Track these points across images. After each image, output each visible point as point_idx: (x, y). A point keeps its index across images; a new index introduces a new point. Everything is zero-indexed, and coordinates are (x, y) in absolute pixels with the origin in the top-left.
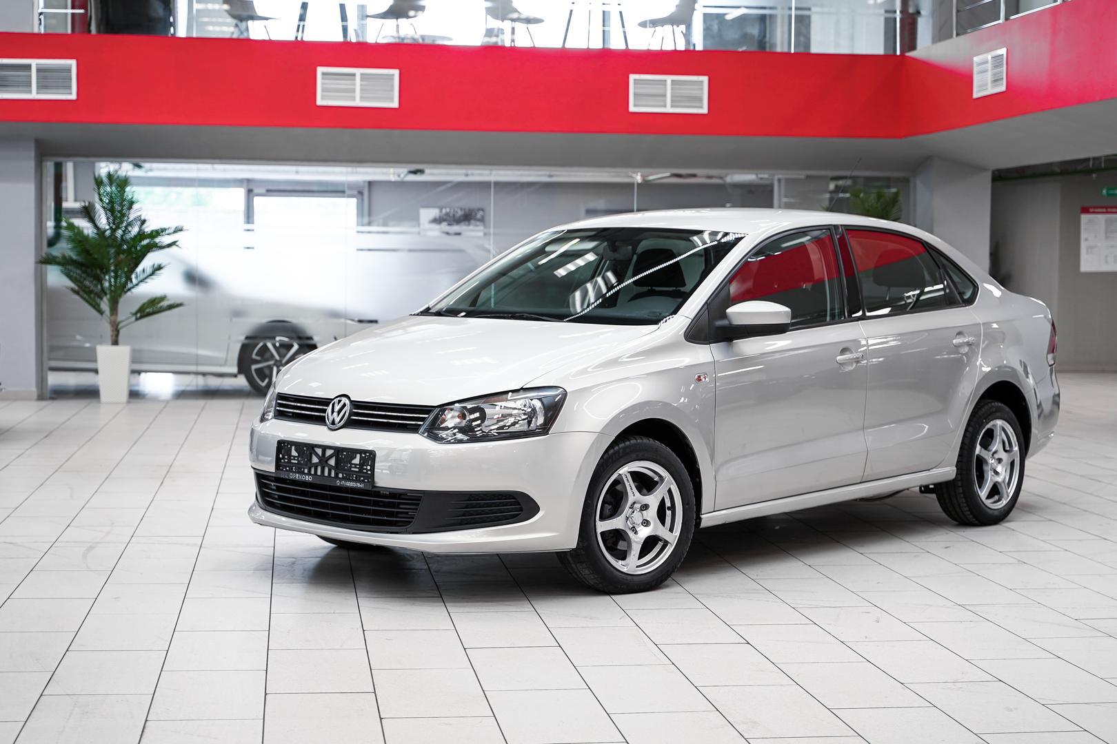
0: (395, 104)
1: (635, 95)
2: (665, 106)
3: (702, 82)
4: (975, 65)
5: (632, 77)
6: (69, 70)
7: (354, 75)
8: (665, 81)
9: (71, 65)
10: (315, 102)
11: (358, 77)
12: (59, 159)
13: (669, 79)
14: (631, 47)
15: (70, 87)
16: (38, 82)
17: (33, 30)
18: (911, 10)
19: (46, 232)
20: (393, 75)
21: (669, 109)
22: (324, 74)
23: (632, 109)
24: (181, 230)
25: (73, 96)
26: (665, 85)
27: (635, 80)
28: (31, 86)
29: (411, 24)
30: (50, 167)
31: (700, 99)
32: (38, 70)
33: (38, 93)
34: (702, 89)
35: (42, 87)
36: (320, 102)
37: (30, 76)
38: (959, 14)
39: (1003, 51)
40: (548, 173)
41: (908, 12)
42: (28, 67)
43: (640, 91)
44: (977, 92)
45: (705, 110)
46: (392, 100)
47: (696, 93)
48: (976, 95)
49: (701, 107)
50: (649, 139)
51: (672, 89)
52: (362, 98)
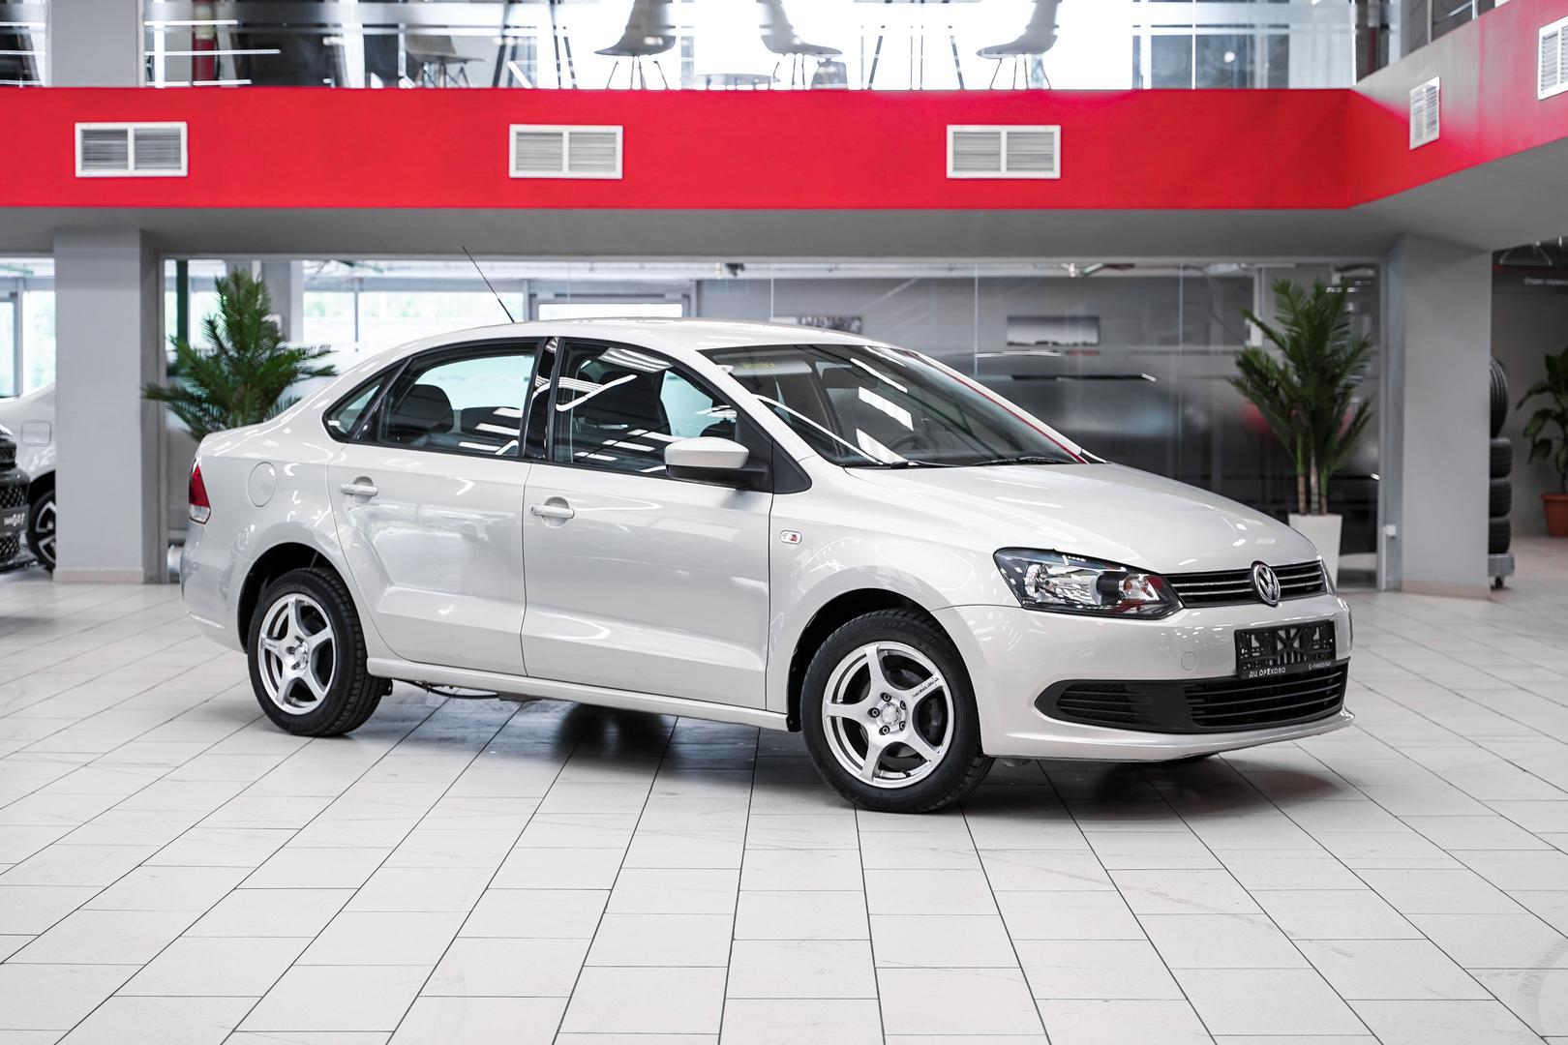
0: (618, 174)
1: (955, 153)
2: (999, 169)
3: (1052, 133)
4: (1412, 101)
5: (951, 129)
6: (178, 137)
7: (561, 134)
8: (999, 133)
9: (179, 131)
10: (508, 173)
11: (566, 138)
12: (182, 257)
13: (1004, 130)
14: (969, 86)
15: (178, 160)
16: (136, 154)
17: (137, 83)
18: (1371, 23)
19: (165, 357)
20: (614, 134)
21: (1004, 173)
22: (519, 134)
23: (951, 173)
24: (329, 352)
25: (183, 172)
26: (999, 138)
27: (955, 133)
28: (126, 159)
29: (656, 62)
30: (170, 269)
31: (1049, 158)
32: (137, 138)
33: (136, 168)
34: (1052, 144)
35: (140, 160)
36: (513, 173)
37: (126, 146)
38: (1435, 26)
39: (1435, 82)
40: (828, 266)
41: (1366, 26)
42: (123, 134)
43: (964, 148)
44: (1416, 140)
45: (1056, 174)
46: (613, 168)
47: (1043, 149)
48: (1414, 144)
49: (1051, 169)
50: (979, 215)
51: (1008, 144)
52: (571, 167)
